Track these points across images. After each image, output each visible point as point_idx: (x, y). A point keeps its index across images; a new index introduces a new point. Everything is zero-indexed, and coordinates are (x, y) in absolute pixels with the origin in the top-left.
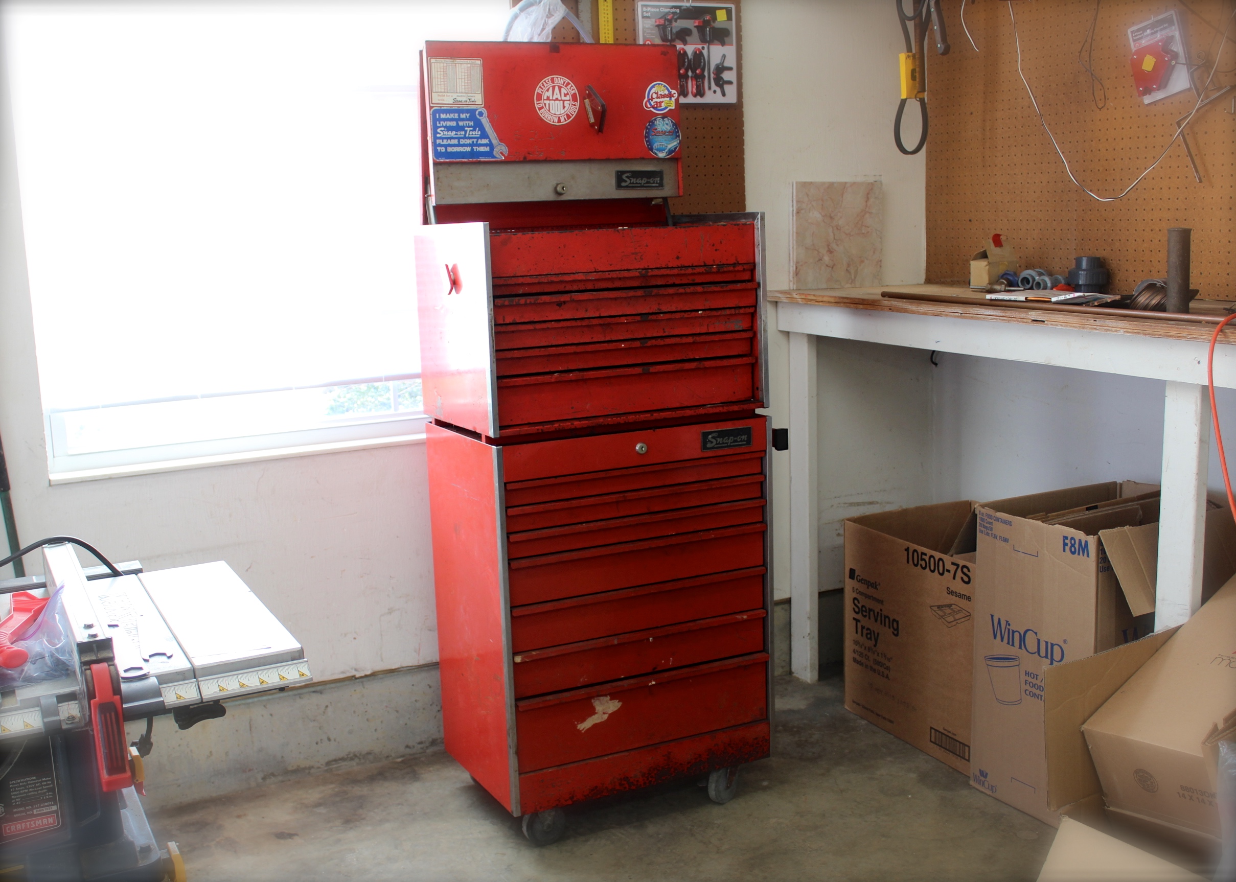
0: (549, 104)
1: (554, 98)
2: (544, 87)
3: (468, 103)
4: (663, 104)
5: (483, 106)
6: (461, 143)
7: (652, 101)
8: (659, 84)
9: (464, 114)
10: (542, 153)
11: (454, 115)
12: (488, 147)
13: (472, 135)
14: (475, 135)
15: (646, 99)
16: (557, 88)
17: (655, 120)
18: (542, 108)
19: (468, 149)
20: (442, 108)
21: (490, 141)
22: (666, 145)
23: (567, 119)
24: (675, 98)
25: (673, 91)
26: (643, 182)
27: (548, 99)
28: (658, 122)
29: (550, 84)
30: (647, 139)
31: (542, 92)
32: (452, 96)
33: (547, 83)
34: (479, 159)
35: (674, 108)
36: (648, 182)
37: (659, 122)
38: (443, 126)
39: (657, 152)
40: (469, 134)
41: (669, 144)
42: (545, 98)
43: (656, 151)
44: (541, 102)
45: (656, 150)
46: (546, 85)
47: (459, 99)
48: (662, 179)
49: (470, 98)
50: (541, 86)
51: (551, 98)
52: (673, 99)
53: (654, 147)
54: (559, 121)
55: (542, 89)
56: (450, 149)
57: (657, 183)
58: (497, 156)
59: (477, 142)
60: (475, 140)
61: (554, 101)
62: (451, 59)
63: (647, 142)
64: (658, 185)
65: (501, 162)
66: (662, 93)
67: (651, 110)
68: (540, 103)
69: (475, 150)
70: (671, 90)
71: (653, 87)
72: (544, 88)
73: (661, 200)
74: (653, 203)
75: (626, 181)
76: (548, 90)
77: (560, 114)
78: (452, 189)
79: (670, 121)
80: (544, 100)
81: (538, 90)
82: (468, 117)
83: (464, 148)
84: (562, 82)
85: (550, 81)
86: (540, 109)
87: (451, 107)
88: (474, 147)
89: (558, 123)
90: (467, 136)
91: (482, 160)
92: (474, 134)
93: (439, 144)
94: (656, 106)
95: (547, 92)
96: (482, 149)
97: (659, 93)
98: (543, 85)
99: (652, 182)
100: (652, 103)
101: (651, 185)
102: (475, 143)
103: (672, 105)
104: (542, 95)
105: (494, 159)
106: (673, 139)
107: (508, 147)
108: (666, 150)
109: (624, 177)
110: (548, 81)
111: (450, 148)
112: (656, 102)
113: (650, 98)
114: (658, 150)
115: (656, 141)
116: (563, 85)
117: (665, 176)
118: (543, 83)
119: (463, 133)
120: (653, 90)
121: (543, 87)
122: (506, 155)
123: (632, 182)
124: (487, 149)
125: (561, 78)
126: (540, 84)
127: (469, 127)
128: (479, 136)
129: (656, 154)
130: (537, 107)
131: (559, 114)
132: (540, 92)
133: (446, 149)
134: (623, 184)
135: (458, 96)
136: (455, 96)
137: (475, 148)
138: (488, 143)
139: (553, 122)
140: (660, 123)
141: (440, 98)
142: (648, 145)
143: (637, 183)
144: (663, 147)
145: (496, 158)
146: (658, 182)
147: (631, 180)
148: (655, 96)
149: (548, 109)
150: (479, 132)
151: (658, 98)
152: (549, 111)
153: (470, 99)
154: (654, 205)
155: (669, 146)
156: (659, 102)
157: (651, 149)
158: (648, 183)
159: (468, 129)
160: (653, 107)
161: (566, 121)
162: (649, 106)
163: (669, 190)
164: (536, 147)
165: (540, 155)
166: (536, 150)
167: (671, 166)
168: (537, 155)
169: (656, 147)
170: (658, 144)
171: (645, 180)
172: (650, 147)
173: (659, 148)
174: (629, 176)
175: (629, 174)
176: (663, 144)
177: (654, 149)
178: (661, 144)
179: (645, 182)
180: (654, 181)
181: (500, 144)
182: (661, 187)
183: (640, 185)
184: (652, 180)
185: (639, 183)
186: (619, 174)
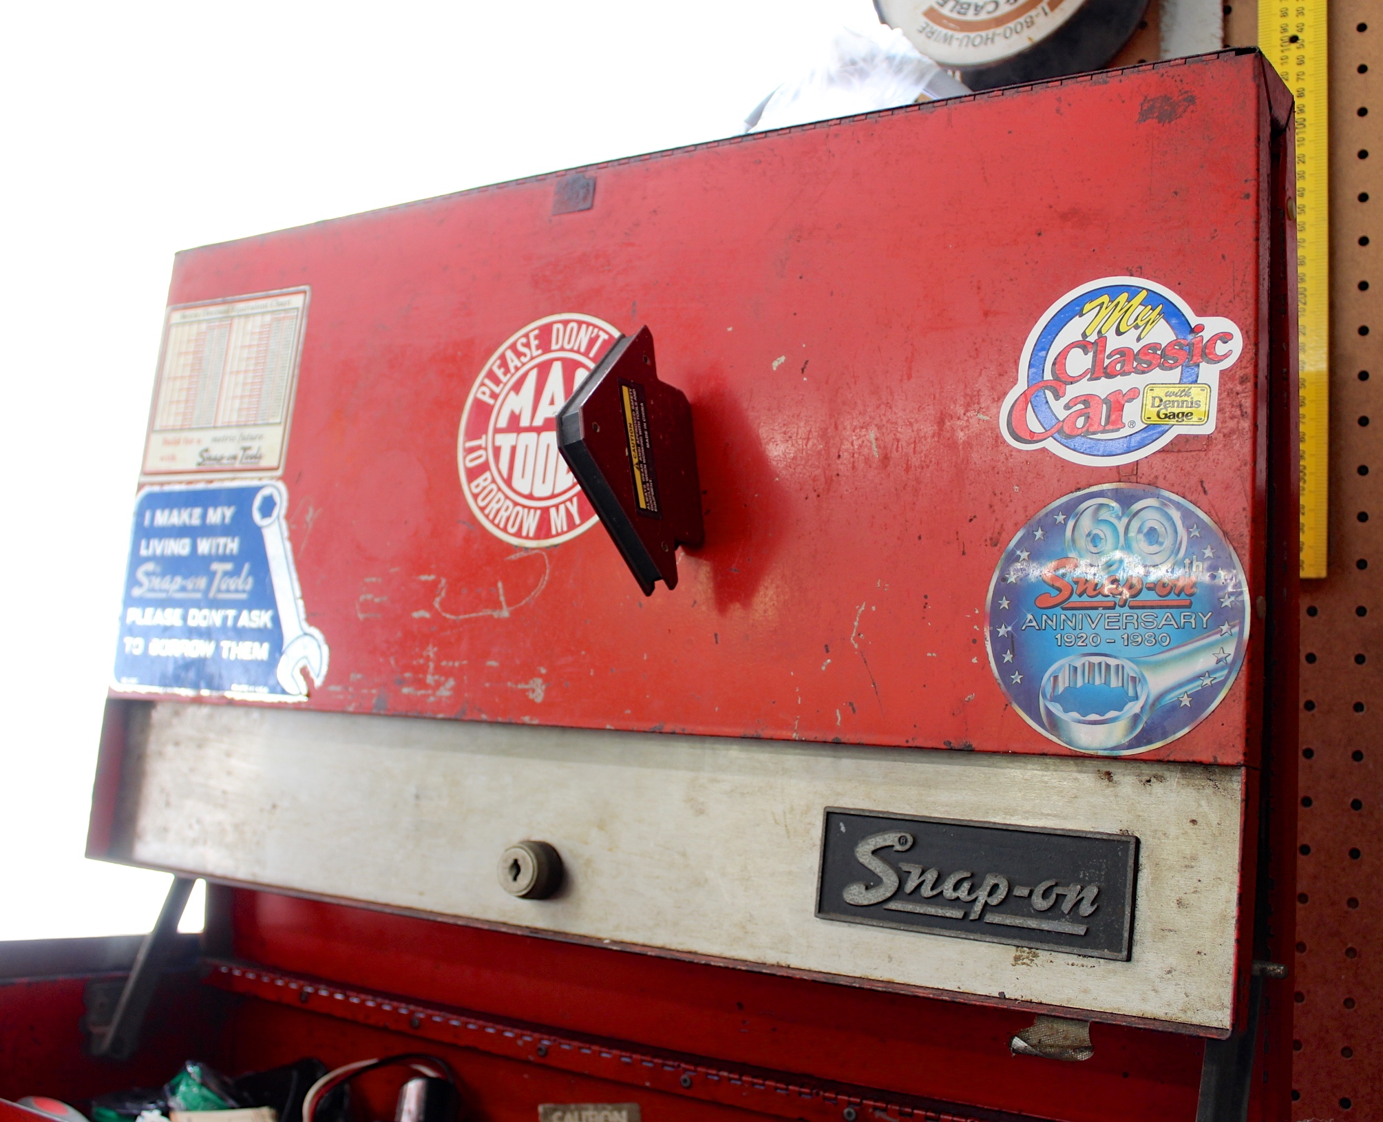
0: (514, 449)
1: (538, 422)
2: (507, 371)
3: (237, 465)
4: (1131, 412)
5: (279, 473)
6: (190, 622)
7: (1057, 397)
8: (1113, 291)
9: (219, 510)
10: (451, 683)
11: (191, 516)
12: (266, 647)
13: (228, 591)
14: (237, 591)
15: (1021, 386)
16: (557, 371)
17: (1070, 510)
18: (484, 467)
19: (207, 649)
20: (167, 488)
21: (276, 620)
22: (1131, 669)
23: (577, 521)
24: (1227, 364)
25: (1214, 325)
26: (982, 895)
27: (514, 425)
28: (1086, 523)
29: (536, 356)
30: (1002, 631)
31: (494, 396)
32: (199, 442)
33: (519, 355)
34: (227, 694)
35: (1209, 428)
36: (1012, 904)
37: (1097, 521)
38: (153, 558)
39: (1068, 718)
40: (219, 591)
41: (1159, 665)
42: (503, 422)
43: (1056, 709)
44: (481, 442)
45: (1054, 699)
46: (513, 361)
47: (216, 450)
49: (247, 444)
50: (495, 369)
51: (525, 422)
52: (1210, 373)
53: (1046, 681)
54: (544, 528)
55: (497, 381)
56: (156, 647)
57: (1074, 915)
58: (288, 683)
59: (237, 618)
60: (231, 613)
61: (534, 435)
62: (224, 303)
63: (1001, 645)
64: (1081, 930)
65: (297, 707)
66: (1129, 341)
67: (1044, 450)
68: (479, 448)
70: (1194, 320)
71: (1075, 309)
72: (504, 379)
75: (872, 880)
76: (517, 387)
77: (553, 496)
79: (1176, 515)
80: (497, 431)
81: (479, 390)
82: (227, 520)
83: (194, 642)
84: (584, 338)
85: (534, 343)
86: (473, 474)
87: (190, 483)
88: (223, 644)
89: (538, 536)
90: (212, 594)
92: (233, 587)
93: (134, 622)
94: (1080, 422)
95: (512, 394)
97: (1114, 342)
98: (504, 363)
100: (1058, 407)
101: (1032, 923)
102: (229, 624)
103: (1198, 413)
104: (492, 407)
105: (275, 698)
106: (1188, 633)
107: (331, 648)
108: (1134, 708)
110: (527, 345)
111: (157, 641)
112: (1087, 400)
113: (1048, 376)
114: (1073, 700)
115: (1065, 647)
116: (586, 354)
117: (1144, 883)
118: (503, 358)
119: (202, 582)
120: (1072, 331)
121: (499, 373)
122: (318, 682)
124: (263, 652)
125: (580, 323)
126: (493, 362)
127: (224, 558)
128: (244, 596)
129: (1054, 724)
130: (464, 463)
131: (548, 493)
132: (487, 399)
133: (146, 646)
134: (856, 894)
135: (216, 440)
136: (206, 438)
138: (269, 625)
139: (518, 534)
140: (1103, 531)
141: (169, 450)
142: (1005, 669)
143: (937, 898)
144: (1114, 683)
145: (284, 692)
146: (1086, 909)
147: (903, 876)
148: (1078, 362)
149: (505, 473)
150: (250, 580)
151: (1099, 371)
152: (508, 482)
153: (245, 449)
155: (1157, 682)
156: (1106, 401)
157: (1028, 696)
158: (1016, 910)
159: (218, 567)
160: (1064, 433)
161: (572, 525)
162: (1034, 425)
163: (1169, 972)
164: (431, 651)
165: (442, 688)
166: (431, 665)
167: (1194, 822)
168: (430, 692)
169: (1060, 679)
170: (1078, 664)
171: (995, 888)
172: (1017, 678)
173: (1079, 683)
174: (898, 847)
175: (897, 839)
176: (1112, 662)
177: (1049, 690)
178: (1100, 664)
179: (994, 901)
180: (1060, 897)
181: (306, 634)
182: (1103, 949)
183: (958, 914)
184: (1045, 895)
185: (958, 898)
186: (843, 829)
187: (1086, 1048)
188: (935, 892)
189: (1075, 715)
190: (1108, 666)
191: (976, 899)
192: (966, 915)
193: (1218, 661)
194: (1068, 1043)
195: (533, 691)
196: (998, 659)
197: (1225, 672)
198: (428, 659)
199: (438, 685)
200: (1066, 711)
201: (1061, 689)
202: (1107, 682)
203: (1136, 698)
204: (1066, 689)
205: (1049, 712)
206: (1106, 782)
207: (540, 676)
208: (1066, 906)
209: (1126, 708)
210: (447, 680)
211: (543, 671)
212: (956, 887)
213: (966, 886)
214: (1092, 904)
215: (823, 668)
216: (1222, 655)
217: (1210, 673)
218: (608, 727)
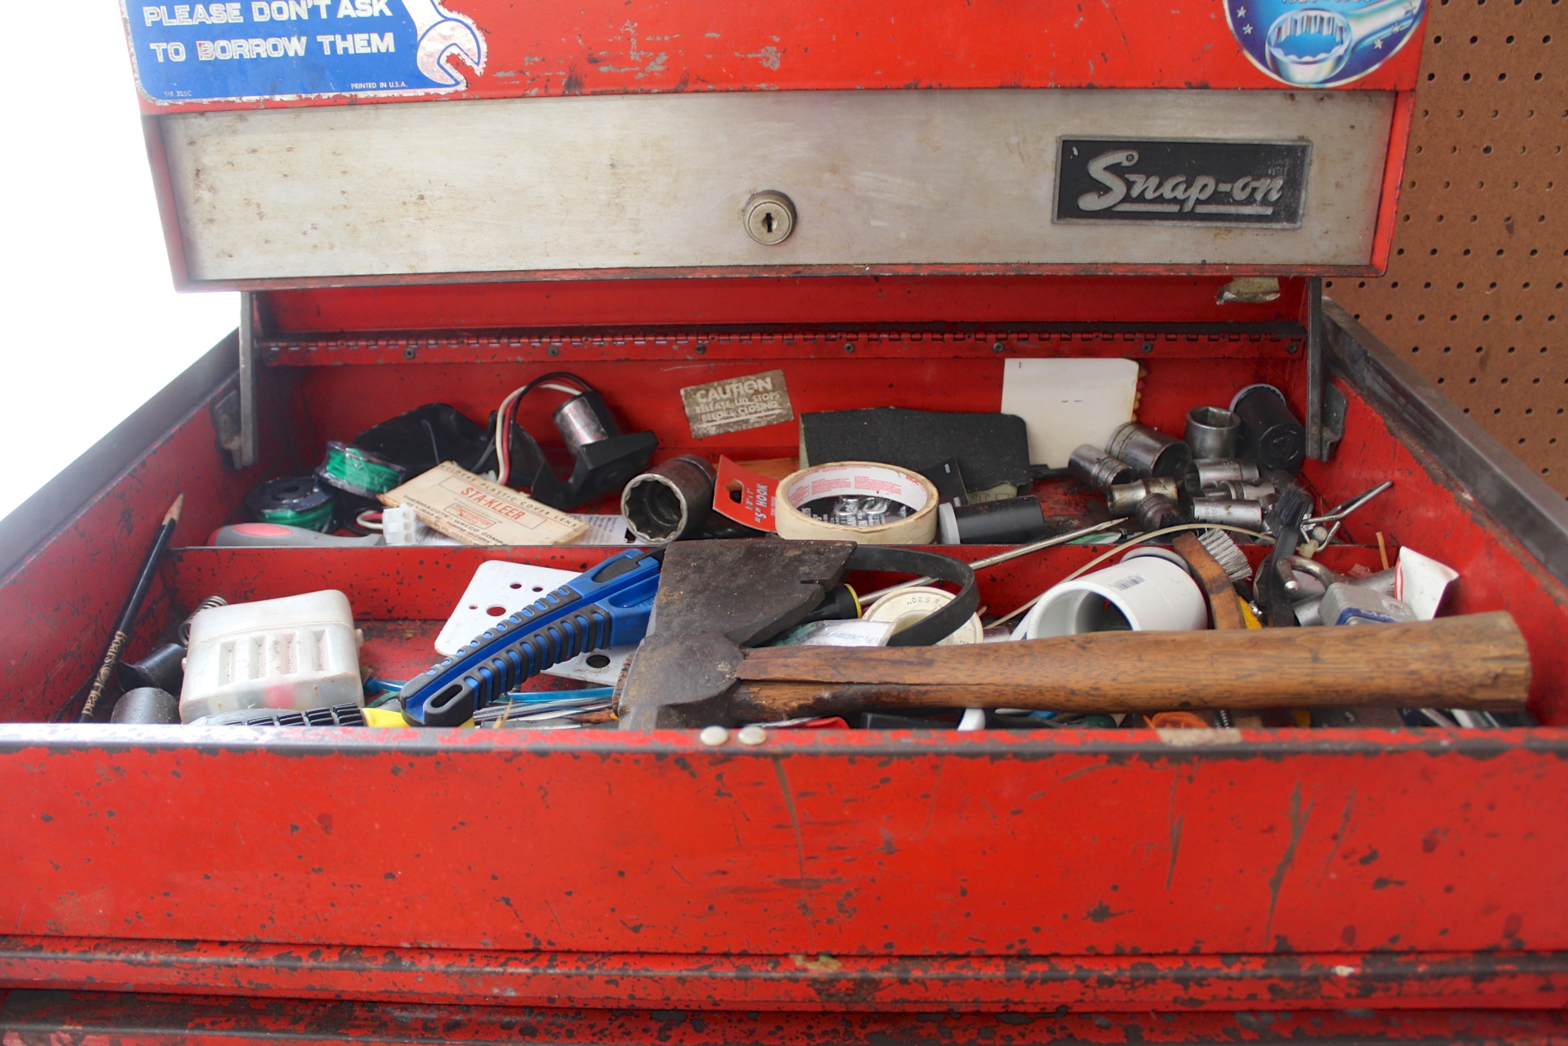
6: (257, 18)
12: (389, 37)
19: (296, 46)
22: (1339, 21)
26: (1194, 193)
34: (347, 94)
36: (1217, 198)
39: (1287, 60)
41: (1361, 17)
43: (1279, 54)
45: (1278, 45)
48: (1294, 184)
53: (1272, 32)
56: (208, 51)
57: (1265, 202)
58: (436, 75)
64: (1269, 211)
65: (456, 98)
69: (327, 52)
73: (1274, 283)
74: (1228, 296)
75: (1104, 190)
78: (261, 216)
83: (272, 41)
88: (319, 38)
91: (362, 95)
93: (158, 24)
96: (358, 44)
99: (1239, 195)
101: (1232, 210)
102: (324, 15)
105: (421, 92)
107: (486, 33)
108: (1339, 51)
109: (1097, 169)
111: (208, 44)
114: (1292, 46)
117: (1313, 173)
122: (479, 70)
123: (1135, 193)
124: (386, 43)
129: (1276, 66)
133: (192, 51)
134: (1089, 202)
137: (325, 40)
138: (388, 13)
142: (1239, 23)
143: (1160, 200)
144: (1326, 31)
146: (1274, 196)
147: (1130, 185)
154: (1230, 304)
155: (1359, 30)
157: (1256, 44)
158: (1220, 202)
163: (1327, 232)
164: (630, 27)
165: (652, 64)
166: (634, 41)
167: (1352, 127)
168: (637, 68)
169: (1283, 30)
170: (1299, 17)
171: (1205, 186)
172: (1248, 30)
173: (1298, 33)
174: (1126, 163)
175: (1125, 158)
176: (1326, 15)
177: (1273, 39)
178: (1316, 17)
179: (1203, 197)
180: (1254, 190)
181: (447, 19)
182: (1282, 222)
183: (1175, 208)
184: (1243, 188)
185: (1175, 198)
186: (1076, 153)
187: (1277, 292)
188: (1157, 194)
189: (1293, 58)
190: (1322, 19)
191: (1189, 197)
192: (1181, 209)
193: (1407, 12)
194: (1262, 290)
195: (767, 59)
196: (1233, 14)
197: (1410, 21)
198: (628, 36)
199: (646, 61)
200: (1286, 54)
201: (1283, 37)
202: (1320, 31)
203: (1342, 42)
204: (1287, 38)
205: (1273, 57)
206: (1290, 101)
207: (773, 43)
208: (1259, 196)
209: (1334, 51)
210: (656, 55)
211: (776, 39)
212: (1173, 189)
213: (1182, 187)
214: (1278, 192)
215: (1076, 25)
216: (1410, 8)
217: (1399, 22)
218: (859, 87)
